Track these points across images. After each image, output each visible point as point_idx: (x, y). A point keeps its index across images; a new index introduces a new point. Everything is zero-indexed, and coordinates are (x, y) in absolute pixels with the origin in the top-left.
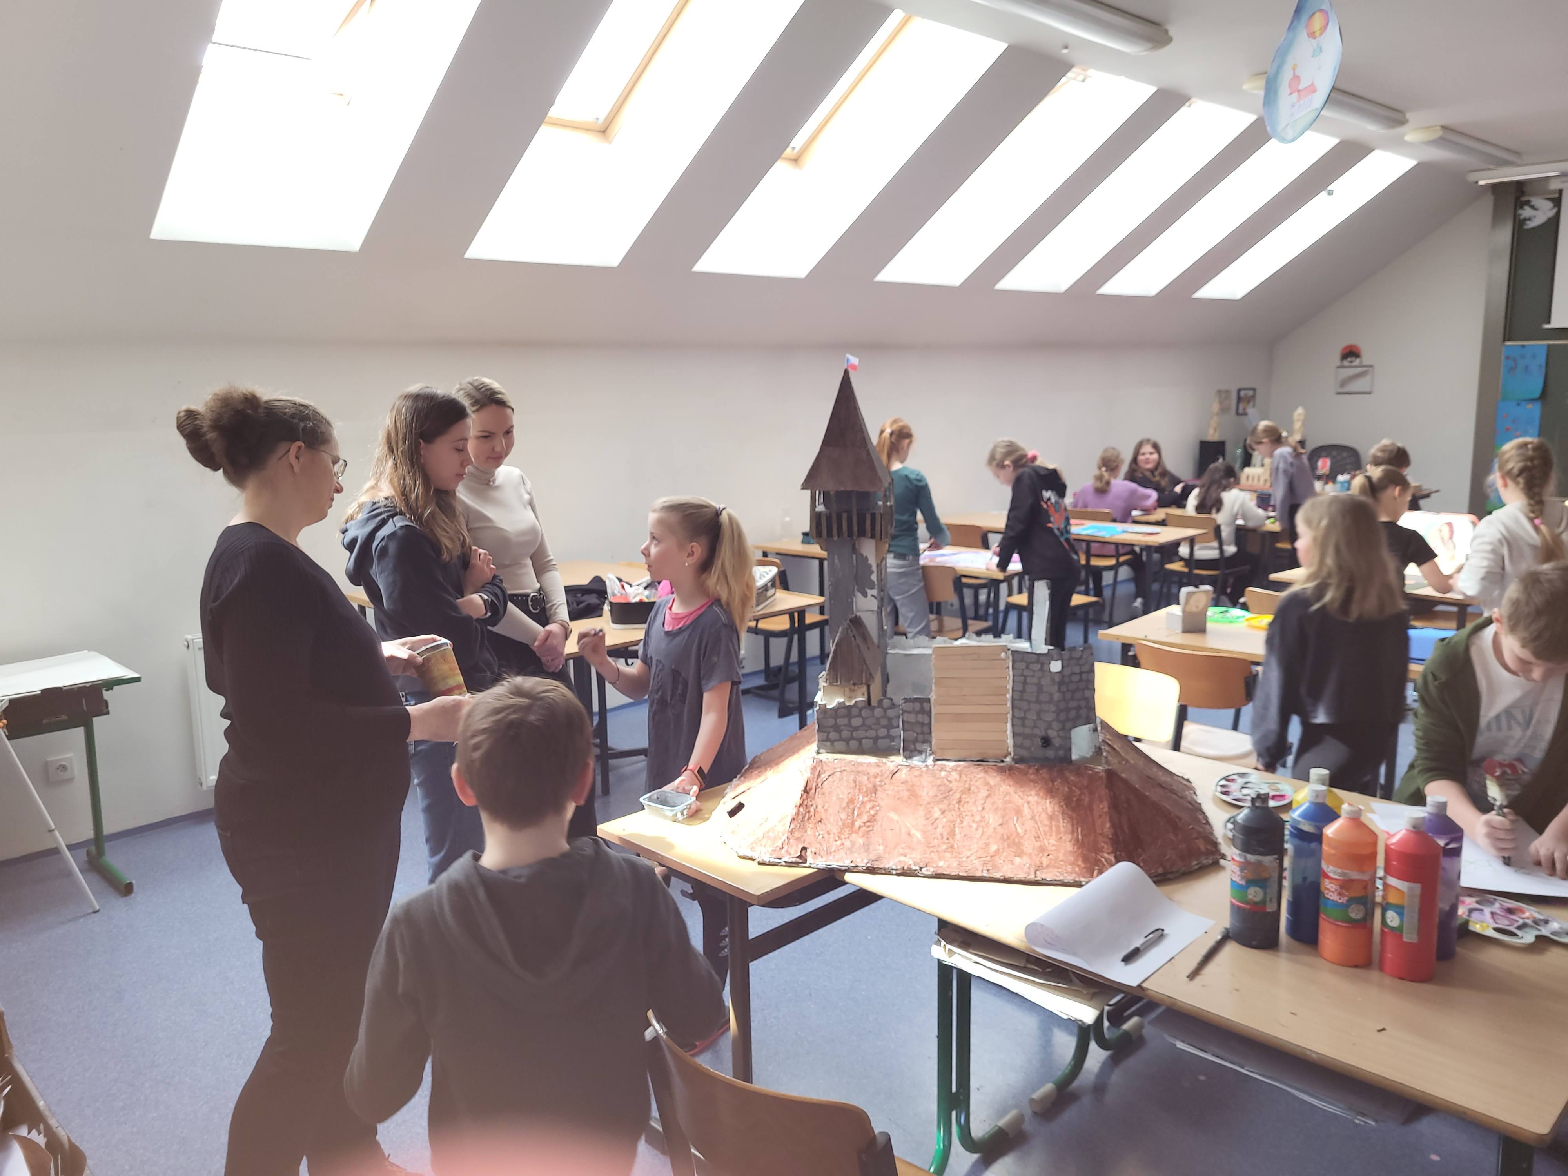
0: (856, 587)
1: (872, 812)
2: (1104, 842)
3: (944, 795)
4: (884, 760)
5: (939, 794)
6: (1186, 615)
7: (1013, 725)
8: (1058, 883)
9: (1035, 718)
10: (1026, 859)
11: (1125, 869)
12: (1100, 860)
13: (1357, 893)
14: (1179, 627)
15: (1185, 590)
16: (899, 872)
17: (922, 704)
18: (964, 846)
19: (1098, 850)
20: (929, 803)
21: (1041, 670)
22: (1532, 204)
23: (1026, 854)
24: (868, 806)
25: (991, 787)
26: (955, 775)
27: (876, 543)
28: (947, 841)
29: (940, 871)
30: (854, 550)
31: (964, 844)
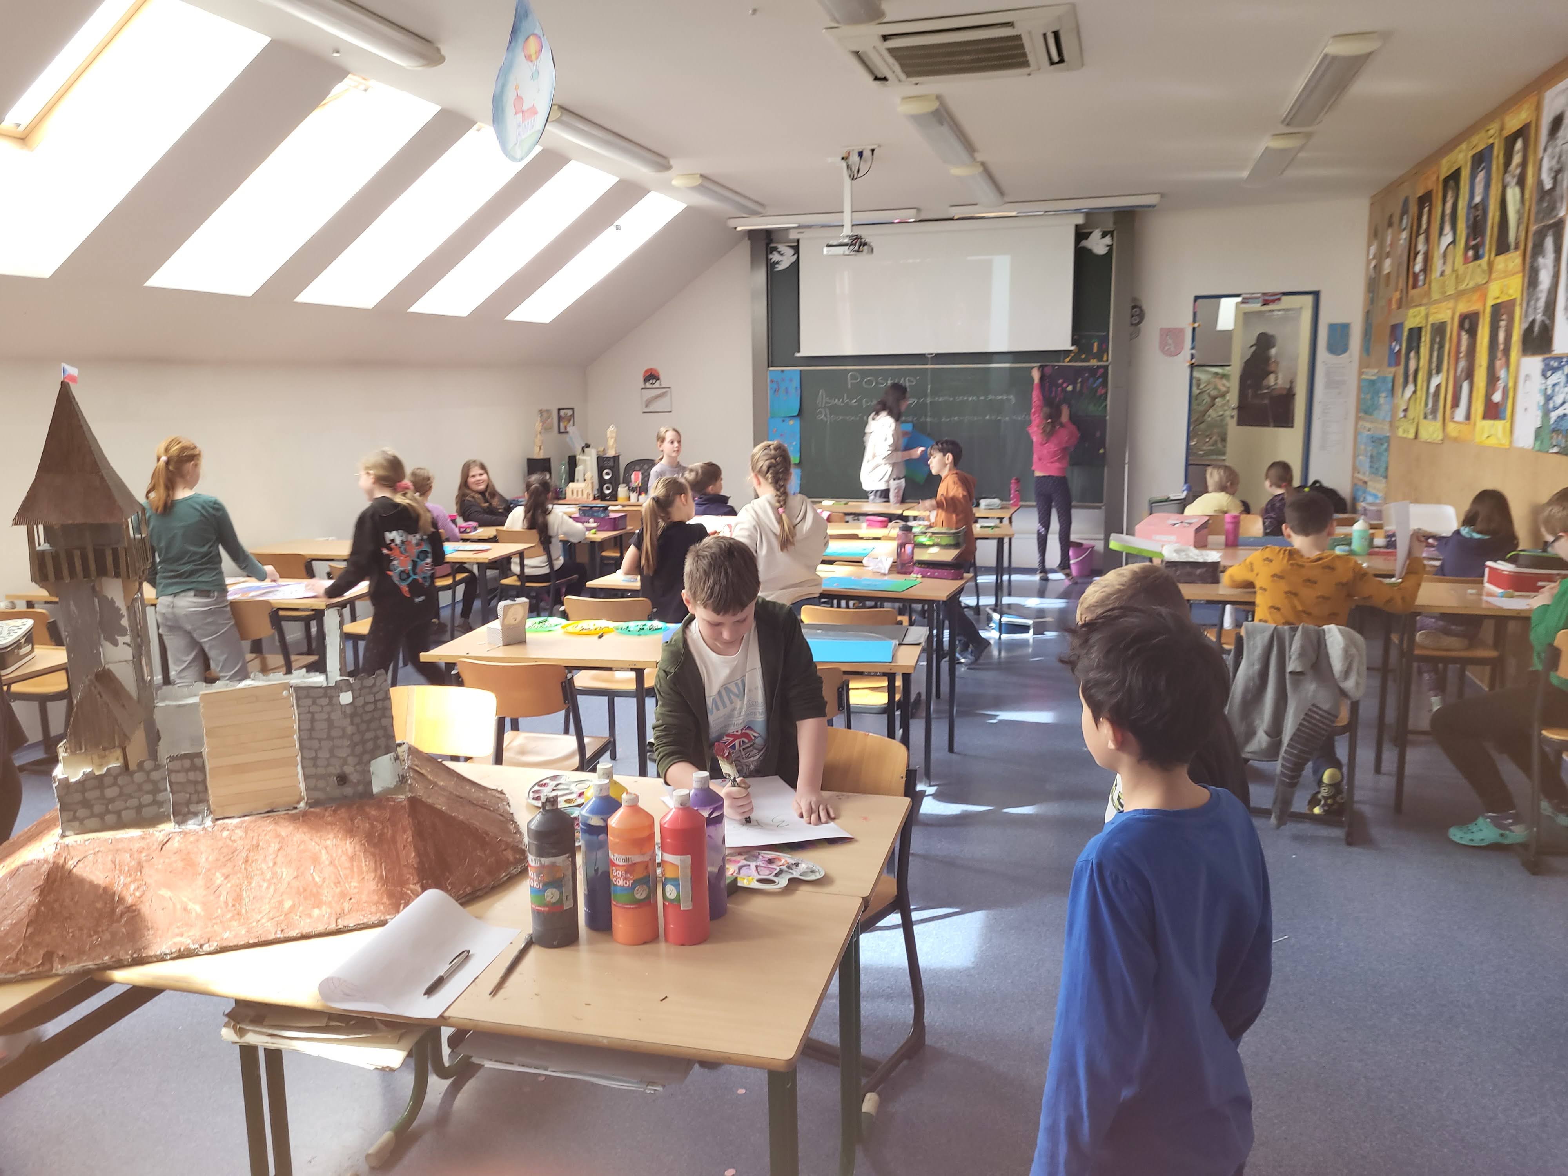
0: (102, 636)
1: (137, 894)
2: (410, 873)
3: (227, 858)
4: (151, 830)
5: (221, 858)
6: (505, 629)
7: (303, 768)
8: (363, 926)
9: (328, 756)
10: (325, 909)
11: (432, 896)
12: (406, 893)
13: (639, 874)
14: (500, 642)
15: (502, 604)
16: (173, 956)
17: (192, 761)
18: (254, 910)
19: (403, 883)
20: (209, 870)
21: (330, 703)
22: (779, 250)
23: (325, 904)
24: (133, 887)
25: (283, 839)
26: (240, 833)
27: (123, 581)
28: (233, 908)
29: (225, 944)
30: (95, 592)
31: (254, 907)
